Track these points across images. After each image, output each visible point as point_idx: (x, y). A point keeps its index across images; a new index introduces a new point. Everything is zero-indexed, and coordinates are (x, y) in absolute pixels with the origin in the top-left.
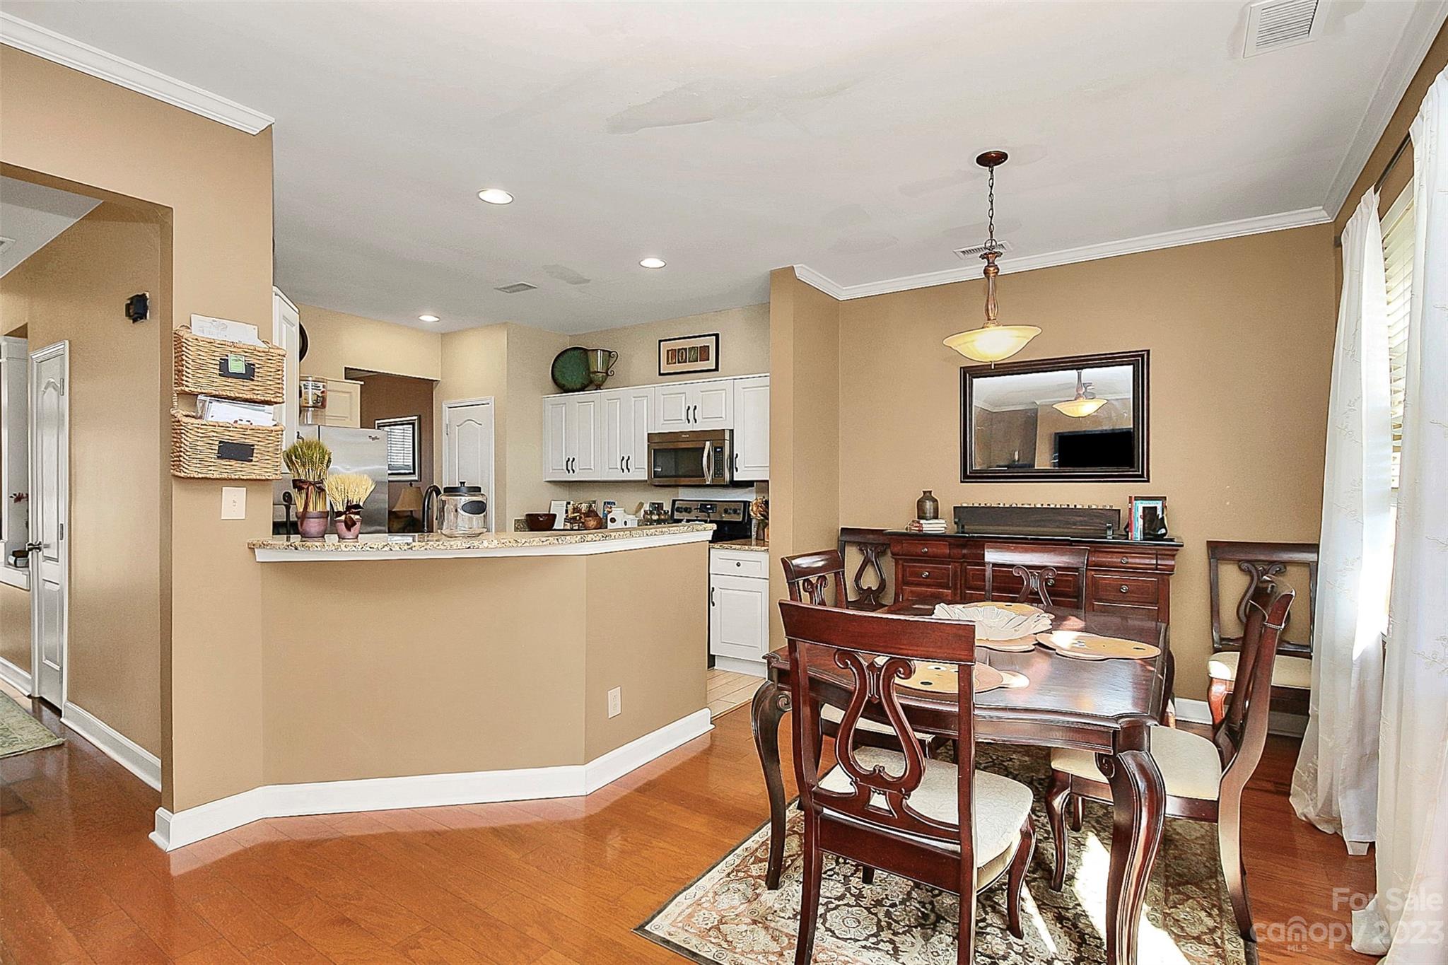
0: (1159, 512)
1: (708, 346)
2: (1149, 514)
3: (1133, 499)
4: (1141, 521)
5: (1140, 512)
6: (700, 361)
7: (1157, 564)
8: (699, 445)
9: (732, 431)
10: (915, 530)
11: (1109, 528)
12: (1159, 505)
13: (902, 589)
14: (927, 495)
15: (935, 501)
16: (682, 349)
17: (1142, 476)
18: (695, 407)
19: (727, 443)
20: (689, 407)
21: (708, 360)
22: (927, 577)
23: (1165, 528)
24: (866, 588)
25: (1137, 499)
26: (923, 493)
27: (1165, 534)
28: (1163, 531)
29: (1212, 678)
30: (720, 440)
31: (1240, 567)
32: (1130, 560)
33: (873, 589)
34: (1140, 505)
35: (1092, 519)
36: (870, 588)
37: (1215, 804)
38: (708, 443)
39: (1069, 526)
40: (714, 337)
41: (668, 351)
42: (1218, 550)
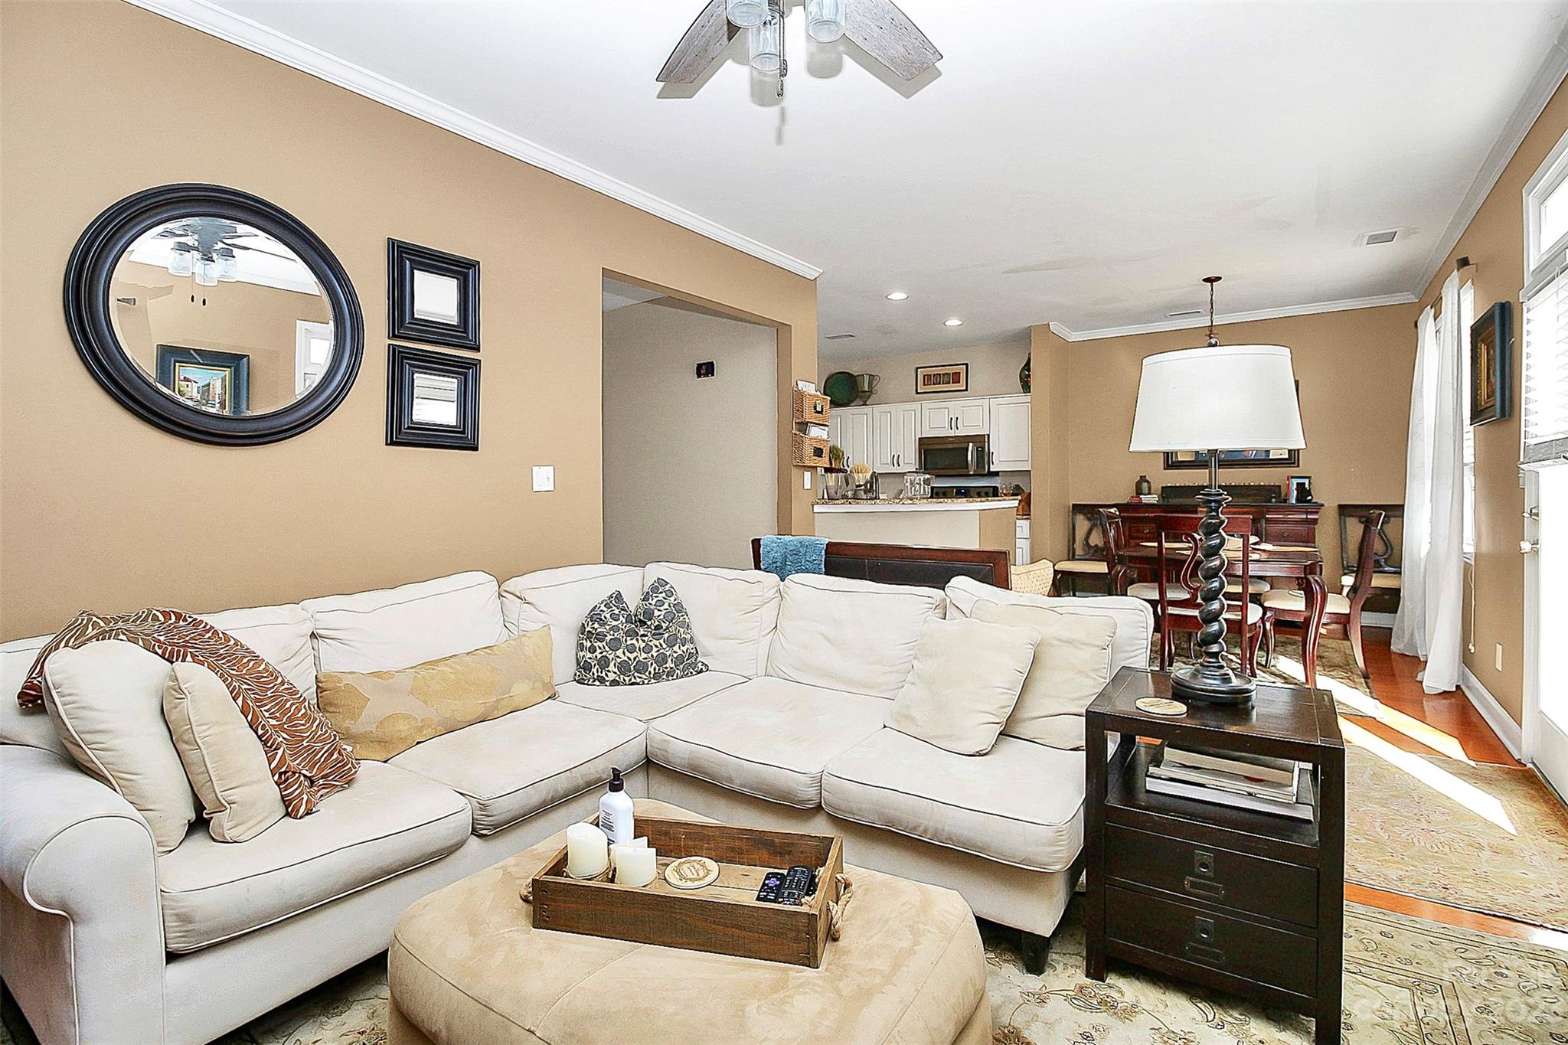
0: (1307, 486)
1: (959, 373)
2: (1300, 486)
3: (1290, 478)
4: (1295, 492)
5: (1295, 486)
6: (953, 383)
7: (1307, 518)
8: (965, 445)
9: (989, 435)
10: (1135, 501)
11: (1273, 497)
12: (1306, 481)
13: (1129, 542)
14: (1143, 479)
15: (1148, 482)
16: (937, 374)
17: (1294, 463)
18: (957, 418)
19: (986, 444)
20: (951, 419)
21: (959, 382)
22: (1147, 533)
23: (1311, 495)
24: (1093, 545)
25: (1293, 477)
26: (1139, 478)
27: (1311, 500)
28: (1310, 498)
29: (1343, 586)
30: (981, 442)
31: (1360, 521)
32: (1289, 516)
33: (1099, 545)
34: (1295, 482)
35: (1261, 492)
36: (1096, 545)
37: (1348, 615)
38: (971, 444)
39: (1245, 497)
40: (965, 366)
41: (924, 376)
42: (1344, 510)
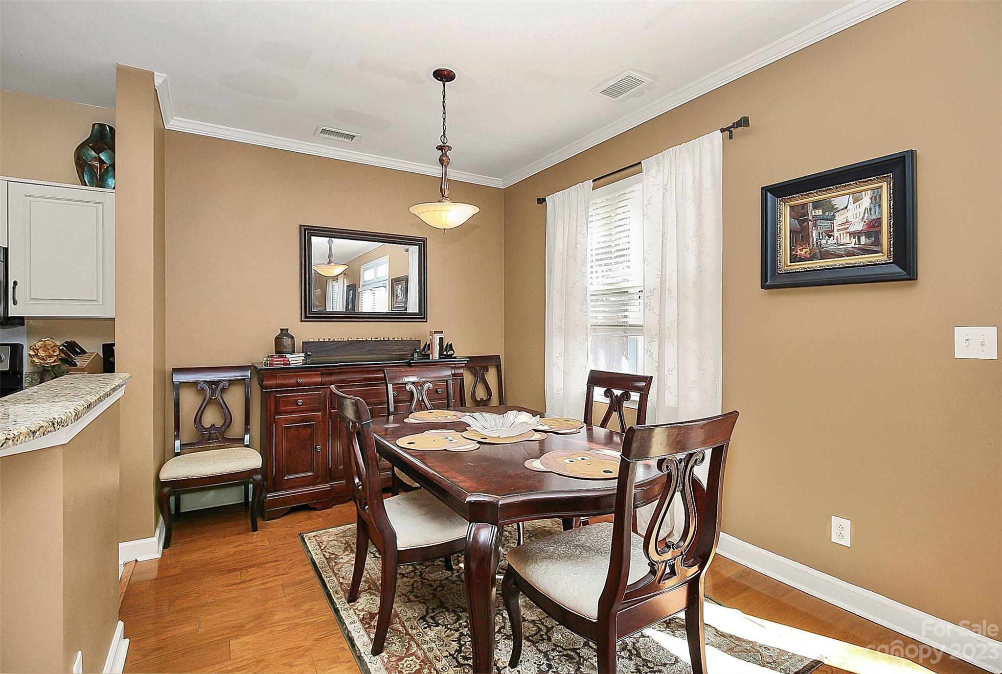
2: (441, 342)
3: (433, 333)
7: (454, 373)
9: (6, 250)
12: (443, 336)
13: (274, 419)
14: (285, 332)
15: (292, 337)
17: (424, 318)
24: (208, 427)
26: (280, 331)
27: (453, 354)
28: (452, 352)
33: (217, 426)
34: (438, 337)
35: (405, 347)
36: (213, 426)
39: (391, 353)
